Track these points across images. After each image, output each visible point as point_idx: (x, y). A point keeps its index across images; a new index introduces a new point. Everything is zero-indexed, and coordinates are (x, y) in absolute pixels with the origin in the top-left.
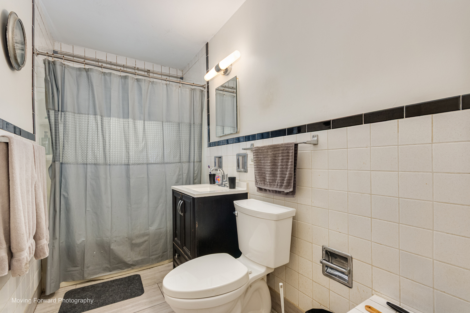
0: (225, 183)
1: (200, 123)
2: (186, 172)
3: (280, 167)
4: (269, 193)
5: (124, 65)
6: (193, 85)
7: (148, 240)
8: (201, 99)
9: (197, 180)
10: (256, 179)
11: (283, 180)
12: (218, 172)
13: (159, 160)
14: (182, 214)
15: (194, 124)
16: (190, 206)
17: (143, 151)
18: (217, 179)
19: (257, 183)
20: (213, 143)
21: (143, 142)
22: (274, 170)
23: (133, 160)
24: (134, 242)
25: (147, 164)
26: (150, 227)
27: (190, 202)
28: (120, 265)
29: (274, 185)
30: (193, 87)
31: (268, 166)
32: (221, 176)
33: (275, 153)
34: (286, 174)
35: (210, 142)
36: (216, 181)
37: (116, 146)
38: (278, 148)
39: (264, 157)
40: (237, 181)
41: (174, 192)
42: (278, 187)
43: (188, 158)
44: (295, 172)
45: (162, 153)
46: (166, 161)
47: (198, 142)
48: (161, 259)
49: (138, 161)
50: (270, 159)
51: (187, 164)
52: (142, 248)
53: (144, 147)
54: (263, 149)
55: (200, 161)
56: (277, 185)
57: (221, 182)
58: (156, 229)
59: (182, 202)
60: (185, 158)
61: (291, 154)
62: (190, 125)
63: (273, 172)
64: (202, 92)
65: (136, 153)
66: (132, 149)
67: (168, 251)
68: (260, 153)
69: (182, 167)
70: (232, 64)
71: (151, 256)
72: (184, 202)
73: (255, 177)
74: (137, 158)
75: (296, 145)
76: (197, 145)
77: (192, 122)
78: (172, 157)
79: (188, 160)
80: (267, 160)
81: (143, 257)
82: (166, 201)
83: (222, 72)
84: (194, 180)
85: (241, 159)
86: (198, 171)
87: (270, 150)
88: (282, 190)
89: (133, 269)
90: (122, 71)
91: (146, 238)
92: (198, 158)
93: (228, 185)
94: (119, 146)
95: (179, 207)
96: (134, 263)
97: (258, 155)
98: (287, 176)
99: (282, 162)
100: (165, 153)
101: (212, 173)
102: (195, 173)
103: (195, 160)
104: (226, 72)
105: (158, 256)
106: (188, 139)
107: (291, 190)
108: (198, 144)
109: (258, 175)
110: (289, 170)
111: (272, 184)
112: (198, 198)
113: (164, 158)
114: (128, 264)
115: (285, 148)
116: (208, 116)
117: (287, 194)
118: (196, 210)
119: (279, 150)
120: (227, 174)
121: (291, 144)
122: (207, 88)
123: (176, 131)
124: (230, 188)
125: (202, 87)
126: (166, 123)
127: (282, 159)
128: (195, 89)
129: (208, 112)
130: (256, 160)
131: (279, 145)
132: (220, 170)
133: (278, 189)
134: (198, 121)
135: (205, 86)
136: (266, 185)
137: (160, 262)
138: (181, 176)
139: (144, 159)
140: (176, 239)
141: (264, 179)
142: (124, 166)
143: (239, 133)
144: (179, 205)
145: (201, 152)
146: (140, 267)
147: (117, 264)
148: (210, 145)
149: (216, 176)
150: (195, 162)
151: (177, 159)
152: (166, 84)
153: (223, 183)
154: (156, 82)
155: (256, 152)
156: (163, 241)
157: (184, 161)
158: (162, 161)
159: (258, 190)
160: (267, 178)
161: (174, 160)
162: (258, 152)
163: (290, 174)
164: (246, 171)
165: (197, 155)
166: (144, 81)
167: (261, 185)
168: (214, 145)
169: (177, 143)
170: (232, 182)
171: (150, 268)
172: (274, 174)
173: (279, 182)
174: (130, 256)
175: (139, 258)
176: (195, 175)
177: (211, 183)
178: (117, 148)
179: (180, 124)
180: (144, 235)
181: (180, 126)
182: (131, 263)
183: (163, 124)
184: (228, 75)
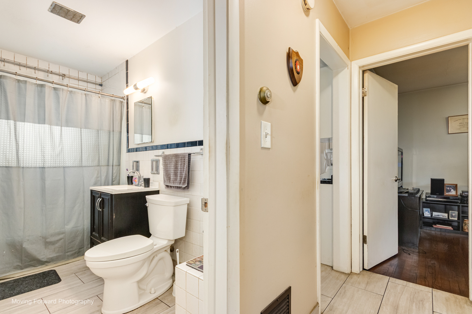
0: (141, 183)
1: (119, 130)
2: (105, 175)
3: (179, 170)
4: (173, 189)
5: (35, 68)
6: (113, 96)
7: (63, 238)
8: (120, 109)
9: (115, 182)
10: (164, 179)
11: (182, 179)
12: (136, 174)
13: (77, 163)
14: (101, 210)
15: (113, 131)
16: (109, 202)
17: (59, 155)
18: (134, 180)
19: (165, 182)
20: (132, 149)
21: (59, 146)
22: (176, 171)
23: (49, 164)
24: (48, 240)
25: (64, 167)
26: (66, 226)
27: (109, 199)
28: (32, 262)
29: (176, 183)
30: (113, 98)
31: (172, 169)
32: (138, 177)
33: (177, 159)
34: (183, 175)
35: (129, 148)
36: (133, 182)
37: (31, 150)
38: (179, 156)
39: (170, 163)
40: (151, 181)
41: (92, 191)
42: (178, 184)
43: (107, 162)
44: (188, 173)
45: (80, 157)
46: (84, 165)
47: (117, 148)
48: (77, 255)
49: (54, 164)
50: (173, 164)
51: (106, 168)
52: (57, 245)
53: (60, 151)
54: (169, 156)
55: (119, 165)
56: (178, 182)
57: (137, 183)
58: (72, 228)
59: (101, 199)
60: (103, 162)
61: (186, 161)
62: (110, 133)
63: (175, 173)
64: (122, 103)
65: (52, 157)
66: (47, 153)
67: (85, 247)
68: (167, 159)
69: (101, 170)
70: (148, 86)
71: (67, 253)
72: (103, 199)
73: (164, 178)
74: (53, 162)
75: (190, 155)
76: (116, 151)
77: (112, 130)
78: (90, 160)
79: (107, 164)
80: (172, 165)
81: (58, 254)
82: (84, 201)
83: (140, 91)
84: (113, 181)
85: (154, 163)
86: (117, 174)
87: (174, 158)
88: (180, 186)
89: (47, 265)
90: (38, 79)
91: (61, 236)
92: (117, 162)
93: (143, 185)
94: (33, 150)
95: (97, 204)
96: (48, 260)
97: (165, 161)
98: (184, 176)
99: (181, 166)
100: (83, 157)
101: (130, 175)
102: (113, 175)
103: (114, 164)
104: (144, 91)
105: (74, 252)
106: (107, 143)
107: (186, 185)
108: (117, 149)
109: (166, 176)
110: (185, 171)
111: (174, 182)
112: (115, 194)
113: (82, 161)
114: (42, 261)
115: (183, 157)
116: (128, 125)
117: (184, 188)
118: (113, 204)
119: (179, 158)
120: (143, 176)
121: (186, 153)
122: (127, 99)
123: (95, 137)
124: (145, 187)
125: (122, 98)
126: (85, 130)
127: (181, 164)
128: (114, 100)
129: (128, 121)
130: (164, 165)
131: (179, 154)
132: (137, 173)
133: (178, 186)
134: (117, 129)
135: (124, 98)
136: (171, 183)
137: (76, 258)
138: (99, 179)
139: (60, 163)
140: (94, 233)
141: (169, 179)
142: (38, 169)
143: (153, 142)
144: (97, 202)
145: (120, 157)
146: (55, 263)
147: (30, 262)
148: (129, 151)
149: (134, 178)
150: (114, 166)
151: (96, 163)
152: (85, 94)
153: (140, 183)
154: (75, 92)
155: (164, 159)
156: (79, 238)
157: (103, 165)
158: (80, 164)
159: (166, 187)
160: (172, 178)
161: (92, 164)
162: (166, 158)
163: (186, 174)
164: (158, 173)
165: (116, 159)
166: (61, 90)
167: (167, 183)
168: (133, 151)
169: (96, 148)
170: (147, 182)
171: (65, 264)
172: (176, 174)
173: (179, 180)
174: (43, 254)
175: (54, 255)
176: (114, 177)
177: (129, 184)
178: (31, 152)
179: (99, 131)
180: (59, 234)
181: (99, 133)
182: (45, 260)
183: (81, 130)
184: (145, 93)
